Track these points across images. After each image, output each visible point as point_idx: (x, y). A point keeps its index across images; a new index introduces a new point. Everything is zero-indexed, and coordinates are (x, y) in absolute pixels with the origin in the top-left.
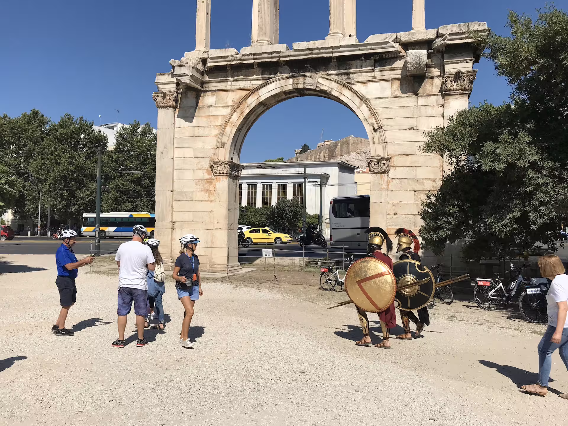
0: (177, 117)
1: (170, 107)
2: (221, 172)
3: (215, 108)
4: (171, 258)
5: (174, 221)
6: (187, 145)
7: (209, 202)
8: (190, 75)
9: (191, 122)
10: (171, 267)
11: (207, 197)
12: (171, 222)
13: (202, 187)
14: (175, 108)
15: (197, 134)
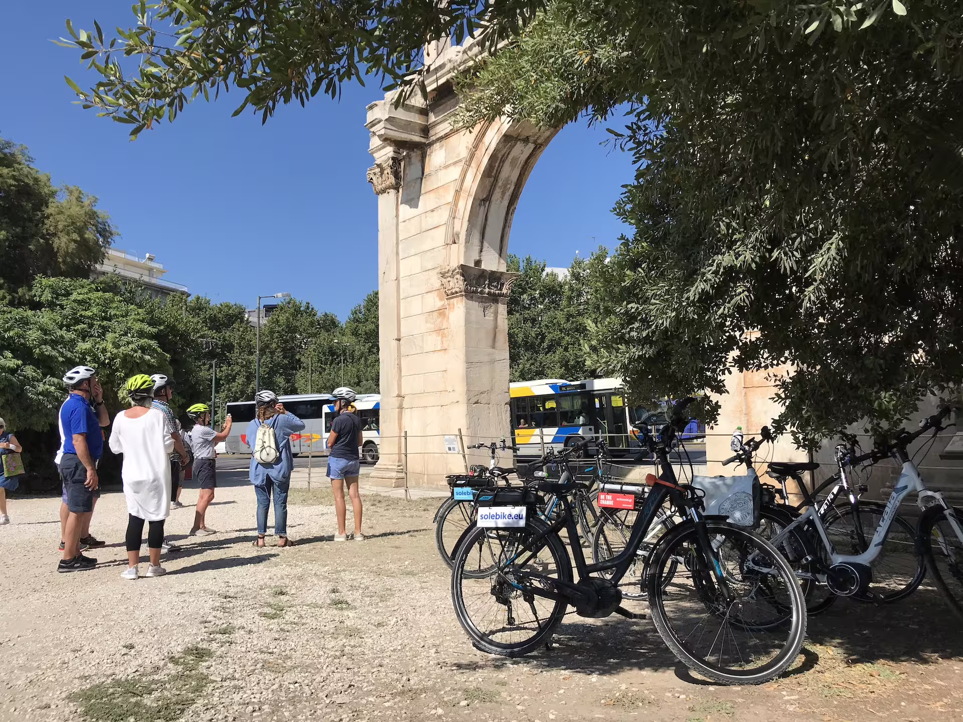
0: (401, 203)
1: (389, 188)
2: (454, 291)
3: (444, 171)
4: (397, 464)
5: (403, 394)
6: (413, 252)
7: (441, 353)
8: (384, 119)
9: (416, 206)
10: (394, 481)
11: (439, 342)
12: (399, 396)
13: (433, 326)
14: (396, 188)
15: (425, 227)
